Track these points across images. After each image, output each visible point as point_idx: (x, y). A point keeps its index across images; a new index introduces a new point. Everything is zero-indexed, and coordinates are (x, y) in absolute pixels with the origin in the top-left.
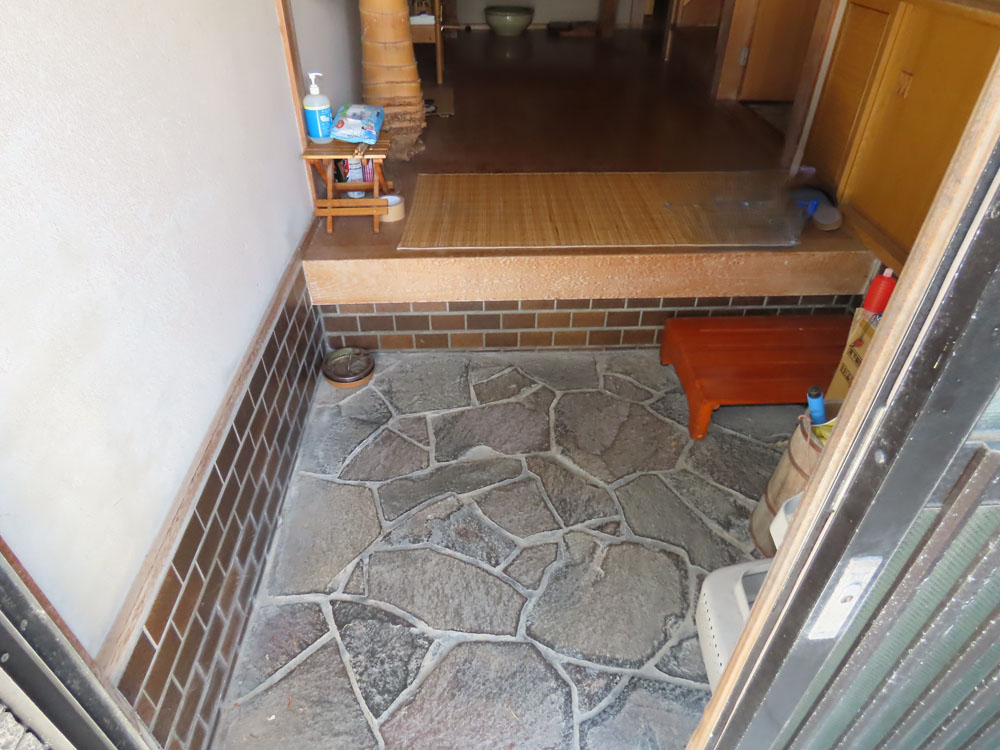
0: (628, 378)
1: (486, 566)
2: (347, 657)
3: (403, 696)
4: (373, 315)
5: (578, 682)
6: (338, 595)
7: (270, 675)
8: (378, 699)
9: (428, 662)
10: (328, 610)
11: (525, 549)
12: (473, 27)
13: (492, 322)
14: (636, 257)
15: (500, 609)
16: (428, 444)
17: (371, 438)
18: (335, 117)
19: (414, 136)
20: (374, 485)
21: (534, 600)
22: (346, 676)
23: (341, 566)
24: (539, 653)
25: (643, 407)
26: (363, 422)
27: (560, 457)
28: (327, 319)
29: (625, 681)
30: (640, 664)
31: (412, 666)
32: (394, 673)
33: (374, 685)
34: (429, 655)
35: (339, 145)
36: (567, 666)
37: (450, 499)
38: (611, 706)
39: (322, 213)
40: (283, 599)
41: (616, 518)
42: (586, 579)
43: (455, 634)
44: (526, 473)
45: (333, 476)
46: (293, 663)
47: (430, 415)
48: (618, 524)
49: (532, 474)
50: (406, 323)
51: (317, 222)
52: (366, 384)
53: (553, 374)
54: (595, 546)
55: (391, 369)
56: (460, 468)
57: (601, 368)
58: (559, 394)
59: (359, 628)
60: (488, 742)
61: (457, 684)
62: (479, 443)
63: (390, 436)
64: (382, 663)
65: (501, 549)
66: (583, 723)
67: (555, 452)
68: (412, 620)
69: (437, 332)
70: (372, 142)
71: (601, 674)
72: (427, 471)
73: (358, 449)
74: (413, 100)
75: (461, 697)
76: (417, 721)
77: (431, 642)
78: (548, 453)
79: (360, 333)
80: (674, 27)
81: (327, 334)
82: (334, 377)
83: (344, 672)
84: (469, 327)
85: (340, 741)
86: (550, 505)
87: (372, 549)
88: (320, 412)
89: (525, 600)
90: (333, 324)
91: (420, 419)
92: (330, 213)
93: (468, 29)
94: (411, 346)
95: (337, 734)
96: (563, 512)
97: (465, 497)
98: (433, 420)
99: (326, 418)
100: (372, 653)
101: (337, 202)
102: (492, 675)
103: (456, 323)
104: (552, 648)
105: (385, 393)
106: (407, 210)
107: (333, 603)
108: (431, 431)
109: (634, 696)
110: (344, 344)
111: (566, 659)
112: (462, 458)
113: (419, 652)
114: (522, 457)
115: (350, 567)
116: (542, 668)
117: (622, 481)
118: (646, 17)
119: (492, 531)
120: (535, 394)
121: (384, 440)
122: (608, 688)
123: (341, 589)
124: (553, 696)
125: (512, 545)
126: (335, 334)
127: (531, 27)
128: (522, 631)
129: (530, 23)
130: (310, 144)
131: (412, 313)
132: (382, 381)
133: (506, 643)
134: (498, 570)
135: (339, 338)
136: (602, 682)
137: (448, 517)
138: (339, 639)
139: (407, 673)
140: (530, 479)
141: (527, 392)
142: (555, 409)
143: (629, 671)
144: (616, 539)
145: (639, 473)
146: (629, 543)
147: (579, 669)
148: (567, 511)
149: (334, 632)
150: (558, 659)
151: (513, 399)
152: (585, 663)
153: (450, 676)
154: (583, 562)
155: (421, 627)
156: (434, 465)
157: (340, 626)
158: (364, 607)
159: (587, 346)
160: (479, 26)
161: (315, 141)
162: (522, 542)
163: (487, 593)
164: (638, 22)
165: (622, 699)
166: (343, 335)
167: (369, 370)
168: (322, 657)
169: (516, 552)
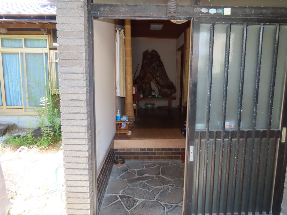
0: (175, 165)
1: (148, 191)
2: (122, 203)
3: (133, 207)
4: (125, 152)
5: (166, 206)
6: (120, 194)
7: (108, 204)
8: (129, 208)
9: (138, 204)
10: (118, 197)
11: (155, 189)
12: (142, 107)
13: (148, 153)
14: (174, 140)
15: (151, 196)
16: (136, 174)
17: (125, 173)
18: (121, 117)
19: (133, 123)
20: (126, 180)
21: (157, 195)
22: (123, 205)
23: (120, 190)
24: (159, 202)
25: (178, 169)
26: (123, 170)
27: (162, 176)
28: (116, 153)
29: (175, 206)
30: (178, 204)
31: (135, 204)
32: (132, 205)
33: (128, 206)
34: (138, 203)
35: (121, 121)
36: (164, 204)
37: (141, 181)
38: (172, 209)
39: (117, 133)
40: (110, 195)
41: (173, 184)
42: (167, 193)
43: (143, 200)
44: (155, 178)
45: (118, 178)
46: (112, 203)
47: (136, 170)
48: (173, 185)
49: (156, 178)
50: (131, 153)
51: (116, 134)
52: (123, 165)
53: (160, 164)
54: (169, 188)
55: (128, 163)
56: (142, 177)
57: (170, 163)
58: (161, 167)
59: (125, 199)
60: (150, 213)
61: (143, 206)
62: (146, 174)
63: (128, 172)
64: (129, 203)
65: (151, 188)
66: (167, 211)
67: (161, 175)
68: (134, 197)
69: (137, 156)
70: (128, 120)
71: (170, 205)
72: (136, 178)
73: (122, 174)
74: (133, 116)
75: (144, 208)
76: (136, 211)
77: (138, 201)
78: (159, 175)
79: (122, 156)
80: (183, 107)
81: (116, 156)
82: (116, 163)
83: (122, 204)
84: (144, 155)
85: (122, 213)
86: (160, 182)
87: (126, 188)
88: (114, 169)
89: (155, 195)
90: (117, 153)
91: (134, 170)
92: (118, 133)
93: (141, 108)
94: (132, 159)
95: (122, 212)
96: (163, 184)
97: (143, 181)
98: (137, 171)
99: (115, 170)
100: (127, 202)
101: (120, 131)
102: (150, 205)
103: (141, 154)
104: (161, 202)
105: (127, 166)
106: (132, 133)
107: (119, 195)
108: (136, 172)
109: (176, 208)
110: (119, 158)
111: (164, 203)
112: (143, 176)
113: (136, 202)
114: (155, 176)
115: (122, 191)
116: (159, 204)
117: (174, 179)
118: (178, 105)
119: (149, 186)
120: (157, 167)
121: (127, 173)
122: (172, 207)
123: (121, 193)
124: (161, 208)
125: (153, 188)
126: (117, 156)
127: (154, 107)
128: (155, 200)
129: (154, 106)
130: (116, 121)
131: (133, 151)
132: (126, 165)
133: (152, 201)
134: (150, 191)
135: (118, 157)
136: (171, 206)
137: (140, 184)
138: (121, 200)
139: (134, 205)
140: (156, 179)
141: (155, 167)
142: (161, 169)
143: (175, 205)
144: (173, 187)
145: (177, 178)
146: (175, 188)
147: (166, 204)
148: (164, 183)
149: (120, 199)
150: (162, 203)
151: (152, 168)
152: (167, 204)
153: (142, 205)
154: (167, 190)
155: (136, 199)
156: (137, 177)
157: (121, 198)
158: (125, 196)
159: (167, 159)
160: (143, 107)
161: (117, 121)
162: (155, 187)
163: (148, 194)
164: (177, 106)
165: (174, 208)
166: (119, 156)
167: (123, 163)
168: (118, 202)
169: (153, 189)
